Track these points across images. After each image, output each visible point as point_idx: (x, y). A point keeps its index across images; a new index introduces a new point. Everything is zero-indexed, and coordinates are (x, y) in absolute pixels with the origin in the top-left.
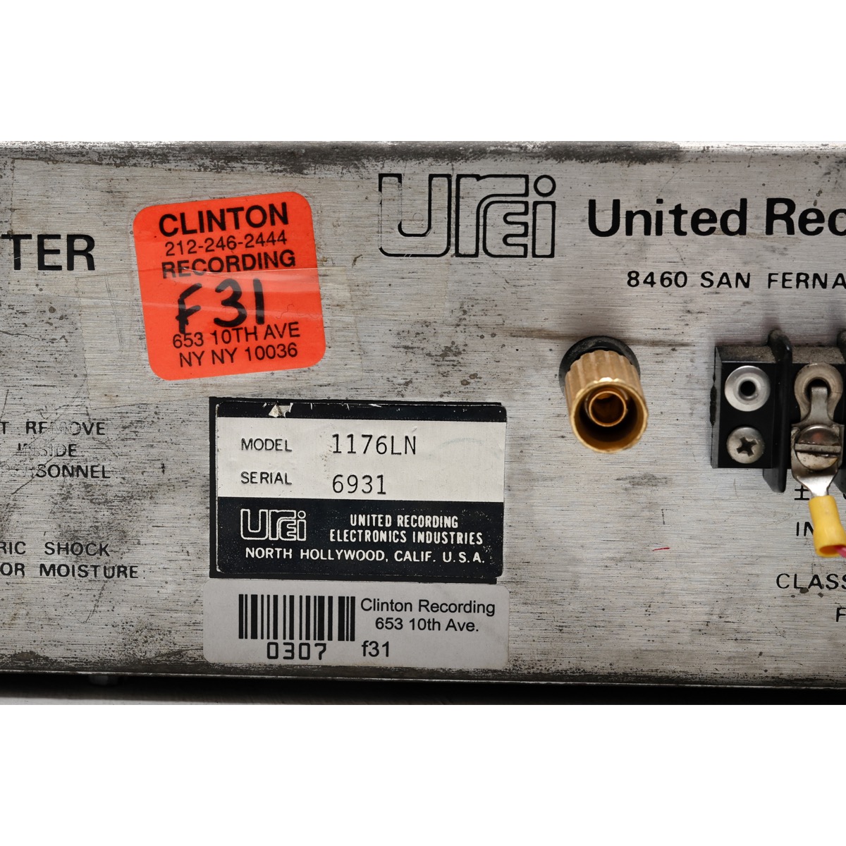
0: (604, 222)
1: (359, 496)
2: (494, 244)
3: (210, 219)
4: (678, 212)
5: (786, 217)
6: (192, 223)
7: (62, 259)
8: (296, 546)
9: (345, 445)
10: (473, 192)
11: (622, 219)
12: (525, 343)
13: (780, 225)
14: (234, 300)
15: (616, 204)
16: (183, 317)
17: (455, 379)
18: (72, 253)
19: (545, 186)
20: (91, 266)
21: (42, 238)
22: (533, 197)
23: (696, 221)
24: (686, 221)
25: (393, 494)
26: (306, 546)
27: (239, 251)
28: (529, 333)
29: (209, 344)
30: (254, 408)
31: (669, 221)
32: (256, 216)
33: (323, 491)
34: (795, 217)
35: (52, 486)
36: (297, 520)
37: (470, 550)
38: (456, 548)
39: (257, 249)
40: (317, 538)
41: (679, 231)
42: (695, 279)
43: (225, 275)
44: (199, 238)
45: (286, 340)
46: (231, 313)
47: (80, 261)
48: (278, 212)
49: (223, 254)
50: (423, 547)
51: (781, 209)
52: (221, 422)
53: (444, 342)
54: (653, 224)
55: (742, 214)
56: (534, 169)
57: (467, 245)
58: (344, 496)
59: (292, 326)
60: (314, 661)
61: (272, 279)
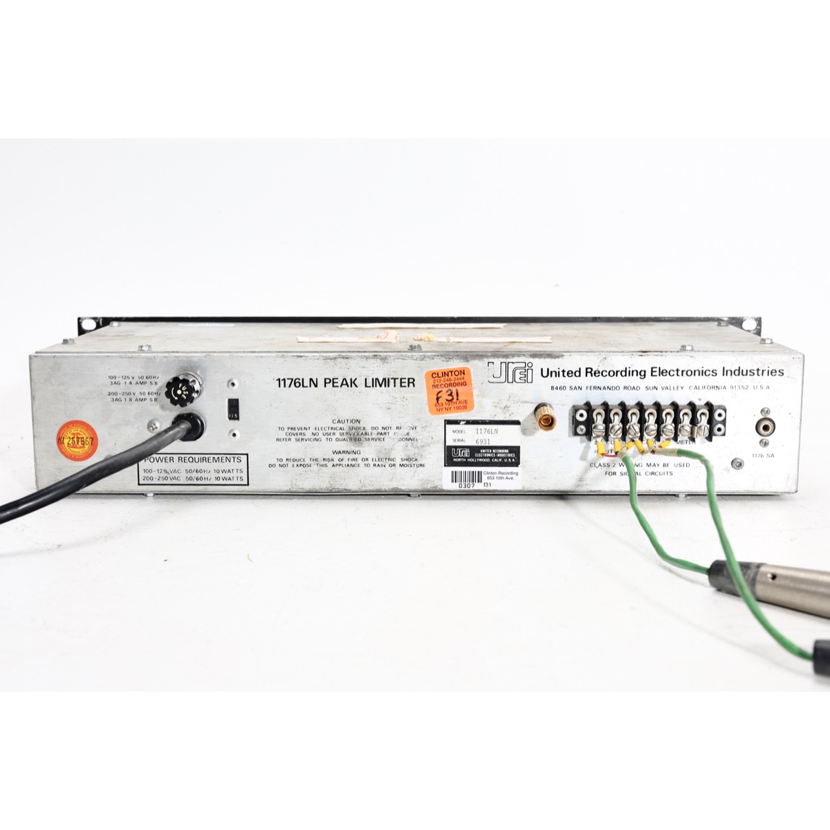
0: (545, 374)
1: (483, 445)
2: (517, 379)
3: (444, 374)
4: (563, 371)
5: (591, 372)
6: (440, 375)
7: (406, 384)
8: (467, 458)
9: (479, 431)
10: (511, 367)
11: (550, 373)
12: (525, 405)
13: (589, 374)
14: (451, 395)
15: (548, 369)
16: (438, 399)
17: (507, 414)
18: (409, 383)
19: (530, 365)
20: (414, 386)
21: (401, 379)
22: (527, 368)
23: (568, 373)
24: (566, 374)
25: (492, 444)
26: (469, 458)
27: (452, 382)
28: (526, 402)
29: (444, 406)
30: (456, 422)
31: (561, 373)
32: (457, 373)
33: (473, 444)
34: (593, 372)
35: (403, 443)
36: (467, 451)
37: (512, 458)
38: (508, 458)
39: (457, 382)
40: (472, 456)
41: (564, 376)
42: (568, 388)
43: (448, 388)
44: (442, 379)
45: (464, 404)
46: (450, 398)
47: (411, 385)
48: (462, 372)
49: (448, 383)
50: (500, 458)
51: (589, 370)
52: (448, 426)
53: (504, 405)
54: (557, 374)
55: (580, 372)
56: (528, 360)
57: (510, 380)
58: (479, 445)
59: (466, 401)
60: (471, 488)
61: (460, 389)
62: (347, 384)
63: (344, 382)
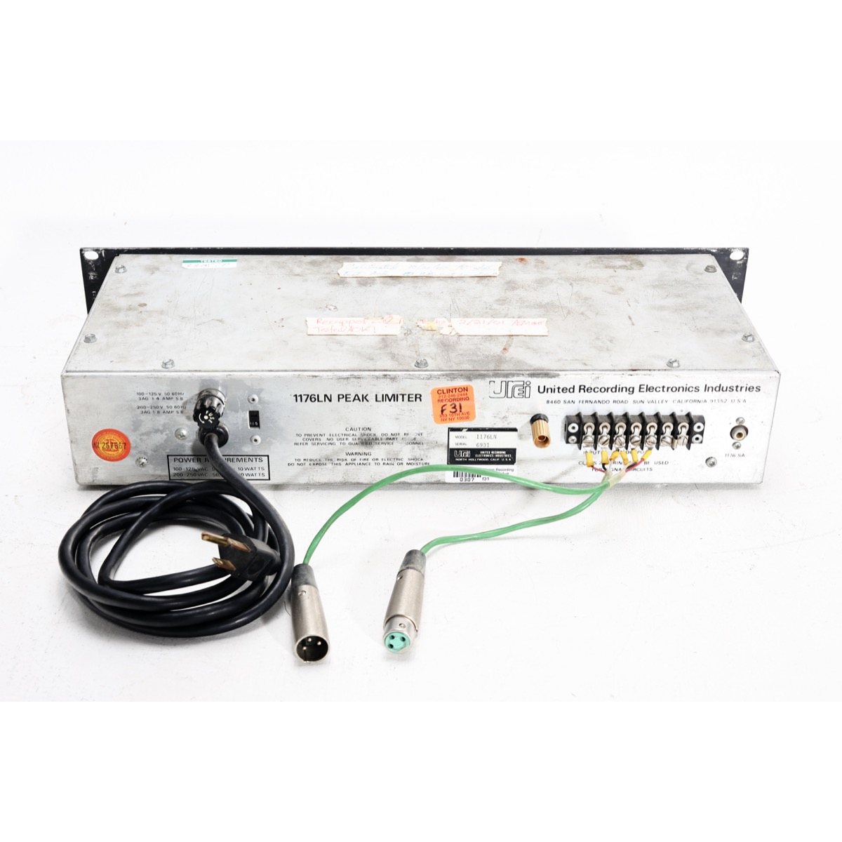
0: (542, 390)
1: (483, 447)
2: (516, 395)
3: (449, 391)
4: (559, 388)
5: (584, 389)
6: (445, 391)
7: (414, 399)
8: (468, 458)
9: (480, 436)
10: (511, 385)
11: (546, 390)
12: (522, 415)
13: (582, 391)
14: (454, 408)
15: (545, 387)
16: (442, 411)
17: (506, 423)
18: (416, 398)
19: (528, 383)
20: (421, 400)
21: (409, 395)
22: (525, 385)
23: (563, 390)
24: (560, 390)
25: (491, 447)
26: (470, 458)
27: (456, 397)
28: (523, 413)
29: (448, 416)
30: (459, 430)
31: (556, 390)
32: (460, 390)
33: (474, 447)
34: (586, 389)
35: (410, 447)
36: (468, 452)
37: (508, 458)
38: (505, 458)
39: (460, 397)
40: (472, 456)
41: (559, 392)
42: (562, 402)
43: (452, 402)
44: (447, 395)
45: (467, 415)
46: (454, 410)
47: (418, 400)
48: (466, 389)
49: (452, 398)
50: (497, 458)
51: (583, 387)
52: (451, 433)
53: (503, 415)
54: (553, 391)
55: (574, 389)
56: (526, 379)
57: (510, 395)
58: (480, 447)
59: (468, 413)
60: (471, 481)
61: (463, 403)
62: (359, 399)
63: (357, 398)
